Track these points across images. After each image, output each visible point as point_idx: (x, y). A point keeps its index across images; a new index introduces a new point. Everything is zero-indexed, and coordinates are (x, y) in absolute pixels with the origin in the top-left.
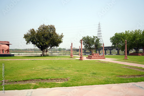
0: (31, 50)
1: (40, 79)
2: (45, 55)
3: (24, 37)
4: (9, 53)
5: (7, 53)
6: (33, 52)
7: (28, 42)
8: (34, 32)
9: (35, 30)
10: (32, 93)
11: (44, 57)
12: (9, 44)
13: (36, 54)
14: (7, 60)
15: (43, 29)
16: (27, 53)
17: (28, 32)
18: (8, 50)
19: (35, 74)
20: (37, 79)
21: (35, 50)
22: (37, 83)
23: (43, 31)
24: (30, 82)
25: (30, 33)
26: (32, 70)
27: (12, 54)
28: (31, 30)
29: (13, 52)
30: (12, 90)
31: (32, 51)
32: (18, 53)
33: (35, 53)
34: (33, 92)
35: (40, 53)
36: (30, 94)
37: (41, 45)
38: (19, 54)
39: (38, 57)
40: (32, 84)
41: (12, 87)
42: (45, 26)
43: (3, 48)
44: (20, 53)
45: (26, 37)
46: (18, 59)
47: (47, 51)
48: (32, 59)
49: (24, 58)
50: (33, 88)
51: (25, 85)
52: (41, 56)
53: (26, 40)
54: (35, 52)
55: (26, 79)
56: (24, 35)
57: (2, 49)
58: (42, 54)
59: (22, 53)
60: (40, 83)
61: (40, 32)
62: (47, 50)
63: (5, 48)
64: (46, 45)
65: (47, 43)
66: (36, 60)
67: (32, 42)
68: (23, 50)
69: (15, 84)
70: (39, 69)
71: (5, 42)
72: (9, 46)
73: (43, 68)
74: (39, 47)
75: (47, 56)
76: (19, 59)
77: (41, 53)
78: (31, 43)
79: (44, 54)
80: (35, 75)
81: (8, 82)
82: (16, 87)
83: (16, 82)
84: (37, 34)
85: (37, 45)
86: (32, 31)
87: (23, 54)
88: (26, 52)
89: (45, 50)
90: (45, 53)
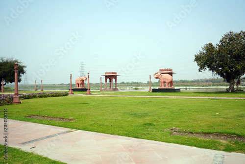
0: (207, 81)
1: (235, 134)
2: (235, 89)
3: (195, 60)
4: (172, 87)
5: (170, 87)
6: (209, 85)
7: (201, 67)
8: (212, 48)
9: (214, 45)
10: (223, 157)
11: (233, 95)
12: (172, 73)
13: (217, 89)
14: (172, 97)
15: (230, 41)
16: (200, 86)
17: (201, 50)
18: (171, 83)
19: (223, 124)
20: (228, 133)
21: (213, 82)
22: (230, 142)
23: (230, 44)
24: (216, 137)
25: (204, 52)
26: (215, 116)
27: (176, 88)
28: (207, 47)
29: (177, 86)
30: (188, 145)
31: (207, 83)
32: (185, 87)
33: (214, 87)
34: (226, 157)
35: (224, 88)
36: (220, 159)
37: (226, 72)
38: (186, 89)
39: (222, 94)
40: (221, 141)
41: (188, 141)
42: (235, 35)
43: (164, 79)
44: (188, 87)
45: (198, 59)
46: (187, 96)
47: (238, 83)
48: (210, 98)
49: (196, 95)
50: (223, 148)
51: (207, 141)
52: (227, 91)
53: (198, 65)
54: (213, 85)
55: (207, 131)
56: (196, 56)
57: (163, 81)
58: (230, 88)
59: (190, 87)
60: (236, 143)
61: (224, 47)
62: (239, 80)
63: (167, 79)
64: (238, 71)
65: (239, 67)
66: (218, 99)
67: (208, 67)
68: (192, 82)
69: (191, 137)
70: (229, 116)
71: (166, 70)
72: (172, 76)
73: (237, 114)
74: (222, 75)
75: (240, 91)
76: (189, 96)
77: (228, 87)
78: (208, 69)
79: (233, 88)
80: (222, 126)
81: (179, 132)
82: (192, 141)
83: (192, 133)
84: (219, 52)
85: (218, 73)
86: (209, 48)
87: (193, 89)
88: (198, 86)
89: (236, 80)
90: (235, 87)
